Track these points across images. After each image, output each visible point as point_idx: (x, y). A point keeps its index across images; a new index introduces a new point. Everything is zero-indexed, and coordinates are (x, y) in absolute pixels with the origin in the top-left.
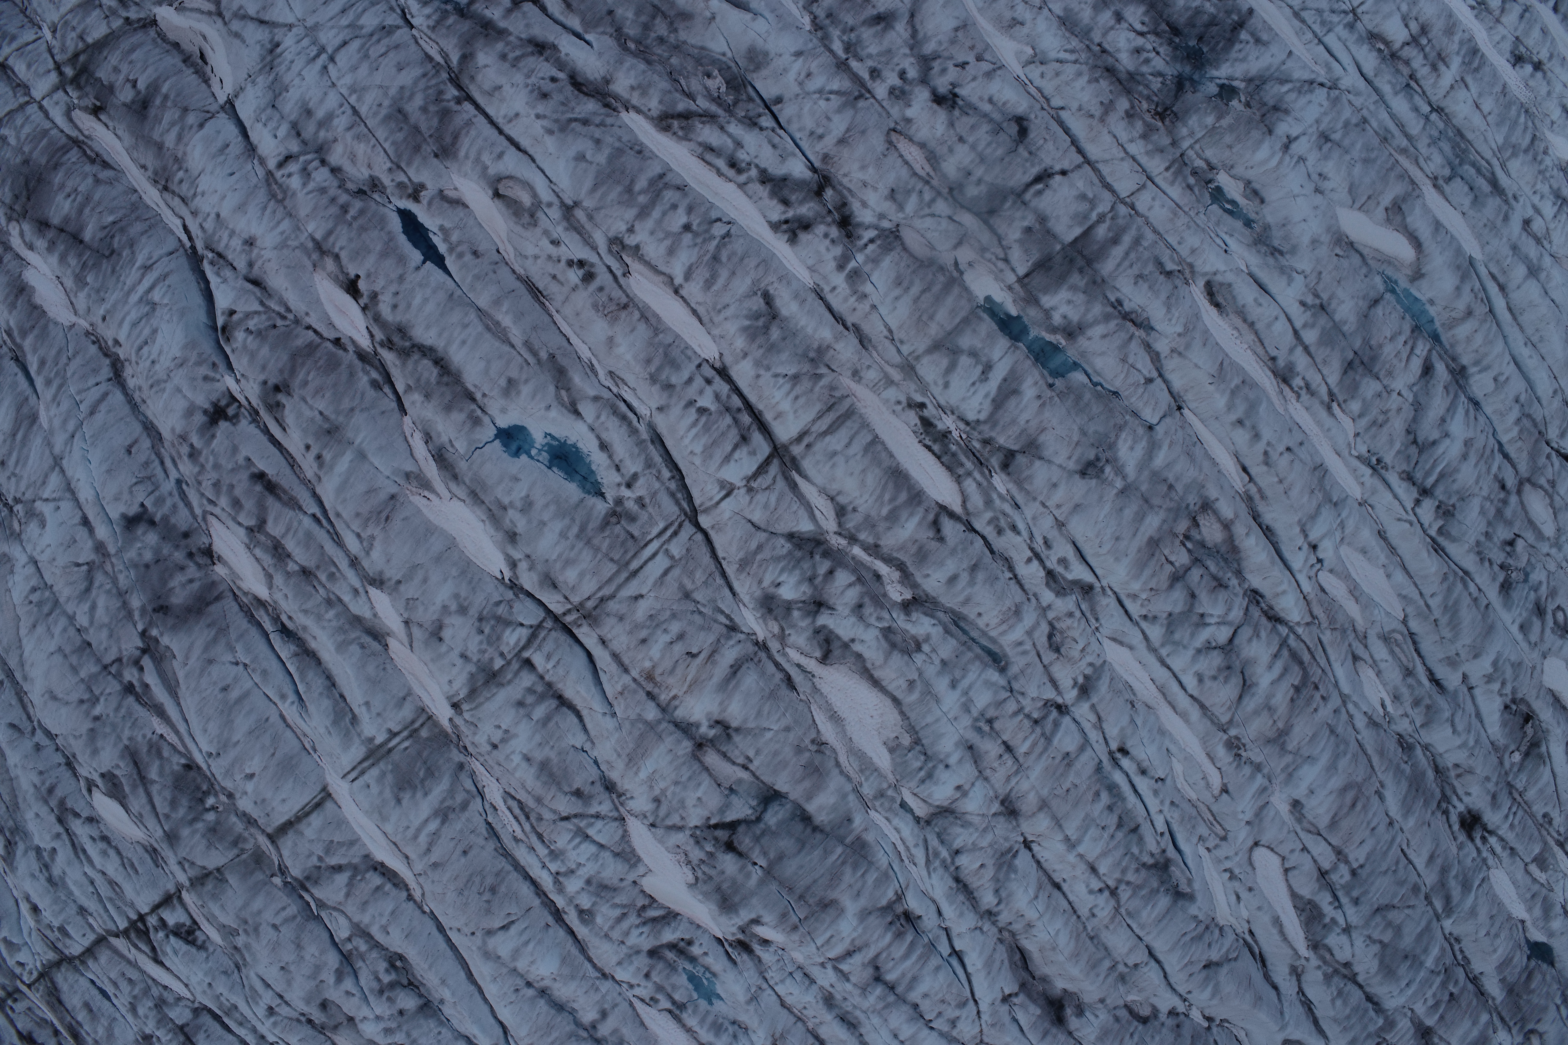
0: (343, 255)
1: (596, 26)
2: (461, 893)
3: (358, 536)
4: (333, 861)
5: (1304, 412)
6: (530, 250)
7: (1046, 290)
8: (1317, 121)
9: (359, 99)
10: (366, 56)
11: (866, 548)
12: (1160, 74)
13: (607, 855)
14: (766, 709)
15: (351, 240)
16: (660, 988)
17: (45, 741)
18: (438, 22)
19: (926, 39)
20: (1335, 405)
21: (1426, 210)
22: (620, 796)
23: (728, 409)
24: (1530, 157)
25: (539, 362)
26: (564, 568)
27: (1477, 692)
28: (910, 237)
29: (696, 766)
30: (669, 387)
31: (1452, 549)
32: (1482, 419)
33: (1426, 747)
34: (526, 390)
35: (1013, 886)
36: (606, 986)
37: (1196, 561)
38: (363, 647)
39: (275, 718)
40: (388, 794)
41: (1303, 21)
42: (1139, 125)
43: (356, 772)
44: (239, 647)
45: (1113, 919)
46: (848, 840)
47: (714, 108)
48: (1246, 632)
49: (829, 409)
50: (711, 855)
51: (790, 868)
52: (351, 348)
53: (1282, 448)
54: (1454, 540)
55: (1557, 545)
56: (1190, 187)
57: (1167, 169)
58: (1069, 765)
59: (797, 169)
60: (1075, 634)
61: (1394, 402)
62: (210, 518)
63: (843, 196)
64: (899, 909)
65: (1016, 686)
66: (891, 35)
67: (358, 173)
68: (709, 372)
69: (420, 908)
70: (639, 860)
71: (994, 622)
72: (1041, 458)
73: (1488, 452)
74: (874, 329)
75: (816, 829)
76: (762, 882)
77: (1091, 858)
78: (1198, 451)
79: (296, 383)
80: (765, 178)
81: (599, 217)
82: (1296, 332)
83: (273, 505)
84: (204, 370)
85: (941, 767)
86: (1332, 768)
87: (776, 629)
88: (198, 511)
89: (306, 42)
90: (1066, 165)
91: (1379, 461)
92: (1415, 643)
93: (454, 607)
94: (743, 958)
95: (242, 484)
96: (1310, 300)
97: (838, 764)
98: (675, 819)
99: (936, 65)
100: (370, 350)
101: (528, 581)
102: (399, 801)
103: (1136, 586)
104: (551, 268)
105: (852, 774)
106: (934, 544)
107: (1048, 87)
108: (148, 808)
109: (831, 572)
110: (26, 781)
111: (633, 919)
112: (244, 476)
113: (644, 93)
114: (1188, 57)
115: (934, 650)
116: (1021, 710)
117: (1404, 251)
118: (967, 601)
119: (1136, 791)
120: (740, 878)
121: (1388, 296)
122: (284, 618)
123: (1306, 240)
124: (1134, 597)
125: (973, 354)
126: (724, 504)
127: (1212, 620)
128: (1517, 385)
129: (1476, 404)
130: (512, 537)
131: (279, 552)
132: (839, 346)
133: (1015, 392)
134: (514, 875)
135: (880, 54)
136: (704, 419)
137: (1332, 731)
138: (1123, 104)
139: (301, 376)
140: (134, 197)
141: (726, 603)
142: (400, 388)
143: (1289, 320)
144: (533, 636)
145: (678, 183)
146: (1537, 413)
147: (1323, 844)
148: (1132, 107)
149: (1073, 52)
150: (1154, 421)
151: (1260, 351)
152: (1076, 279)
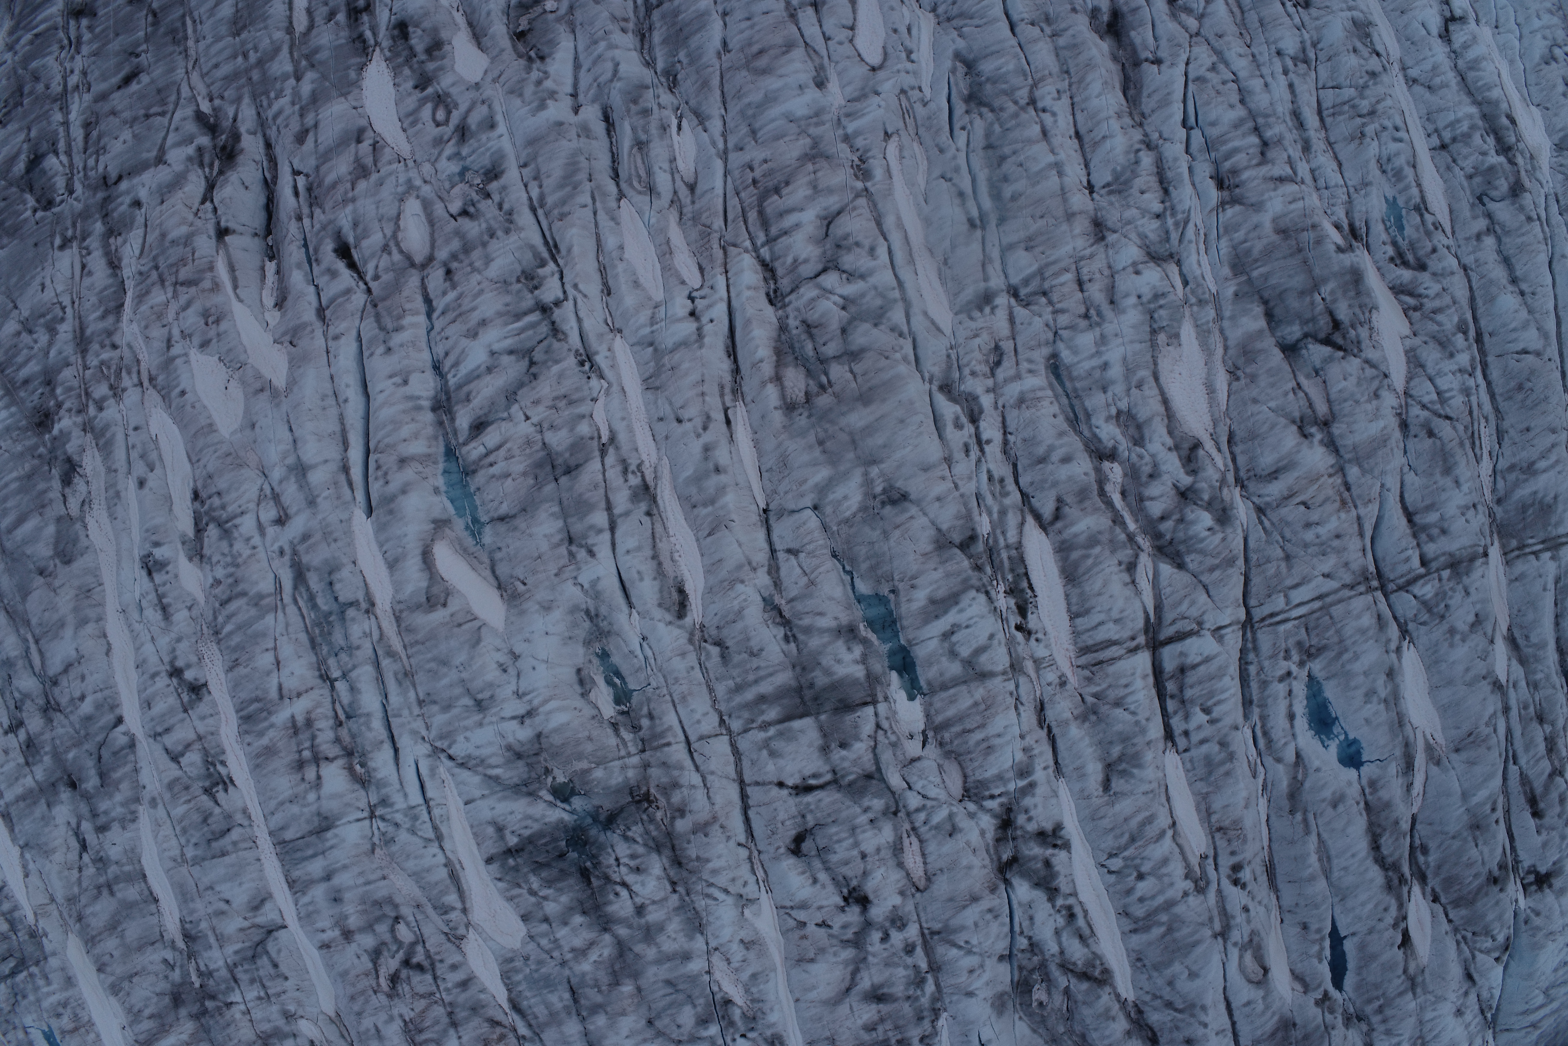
0: (1400, 971)
2: (1544, 398)
3: (1495, 732)
5: (641, 448)
6: (1262, 911)
7: (855, 682)
8: (480, 725)
11: (1123, 524)
12: (626, 838)
13: (1431, 371)
14: (1265, 428)
15: (1389, 982)
16: (1428, 234)
19: (846, 963)
20: (604, 439)
21: (397, 587)
22: (1400, 415)
23: (1183, 702)
24: (239, 589)
25: (1305, 813)
26: (1368, 629)
27: (569, 89)
28: (956, 785)
29: (1336, 408)
30: (1223, 744)
31: (538, 241)
32: (440, 350)
33: (650, 64)
34: (1327, 794)
35: (1122, 159)
36: (1467, 260)
37: (823, 361)
38: (1527, 637)
40: (1560, 508)
41: (435, 828)
42: (676, 798)
45: (1042, 79)
46: (1244, 278)
47: (1056, 973)
48: (807, 270)
49: (1101, 662)
50: (1353, 326)
51: (1299, 281)
52: (1428, 889)
53: (687, 426)
54: (532, 248)
55: (410, 187)
56: (651, 716)
57: (668, 744)
58: (1030, 239)
59: (1023, 890)
60: (977, 355)
61: (538, 414)
63: (996, 848)
64: (1226, 193)
65: (1050, 335)
66: (878, 979)
67: (1354, 1036)
68: (1182, 742)
70: (1407, 352)
71: (1046, 403)
72: (939, 530)
73: (450, 316)
74: (1029, 715)
75: (1265, 302)
76: (1325, 281)
77: (1043, 146)
78: (770, 461)
79: (1482, 879)
80: (1052, 893)
81: (1204, 918)
82: (613, 528)
83: (1538, 786)
84: (1536, 921)
85: (1145, 299)
86: (770, 99)
87: (1225, 491)
90: (775, 791)
91: (582, 364)
92: (616, 170)
93: (1458, 637)
94: (1359, 224)
95: (1551, 815)
96: (582, 554)
97: (1226, 348)
98: (1370, 372)
99: (849, 934)
100: (1415, 881)
101: (1393, 631)
102: (1555, 498)
103: (903, 369)
104: (1255, 889)
105: (1217, 334)
106: (1069, 499)
107: (745, 871)
109: (1163, 518)
111: (1429, 305)
112: (1547, 821)
113: (1108, 1010)
114: (586, 843)
115: (1108, 406)
116: (1055, 312)
117: (445, 557)
118: (1061, 434)
119: (974, 181)
120: (1338, 295)
121: (484, 518)
123: (557, 614)
124: (905, 359)
125: (953, 654)
126: (1225, 622)
127: (836, 298)
128: (378, 366)
129: (437, 367)
130: (1391, 674)
131: (1551, 746)
132: (1067, 715)
133: (933, 601)
134: (1498, 390)
135: (896, 965)
136: (1210, 703)
137: (754, 132)
138: (682, 825)
139: (1476, 884)
141: (1257, 535)
142: (1408, 839)
143: (613, 545)
144: (1410, 583)
145: (1124, 920)
146: (369, 328)
147: (807, 33)
148: (673, 818)
149: (708, 896)
150: (809, 512)
151: (659, 528)
152: (821, 680)
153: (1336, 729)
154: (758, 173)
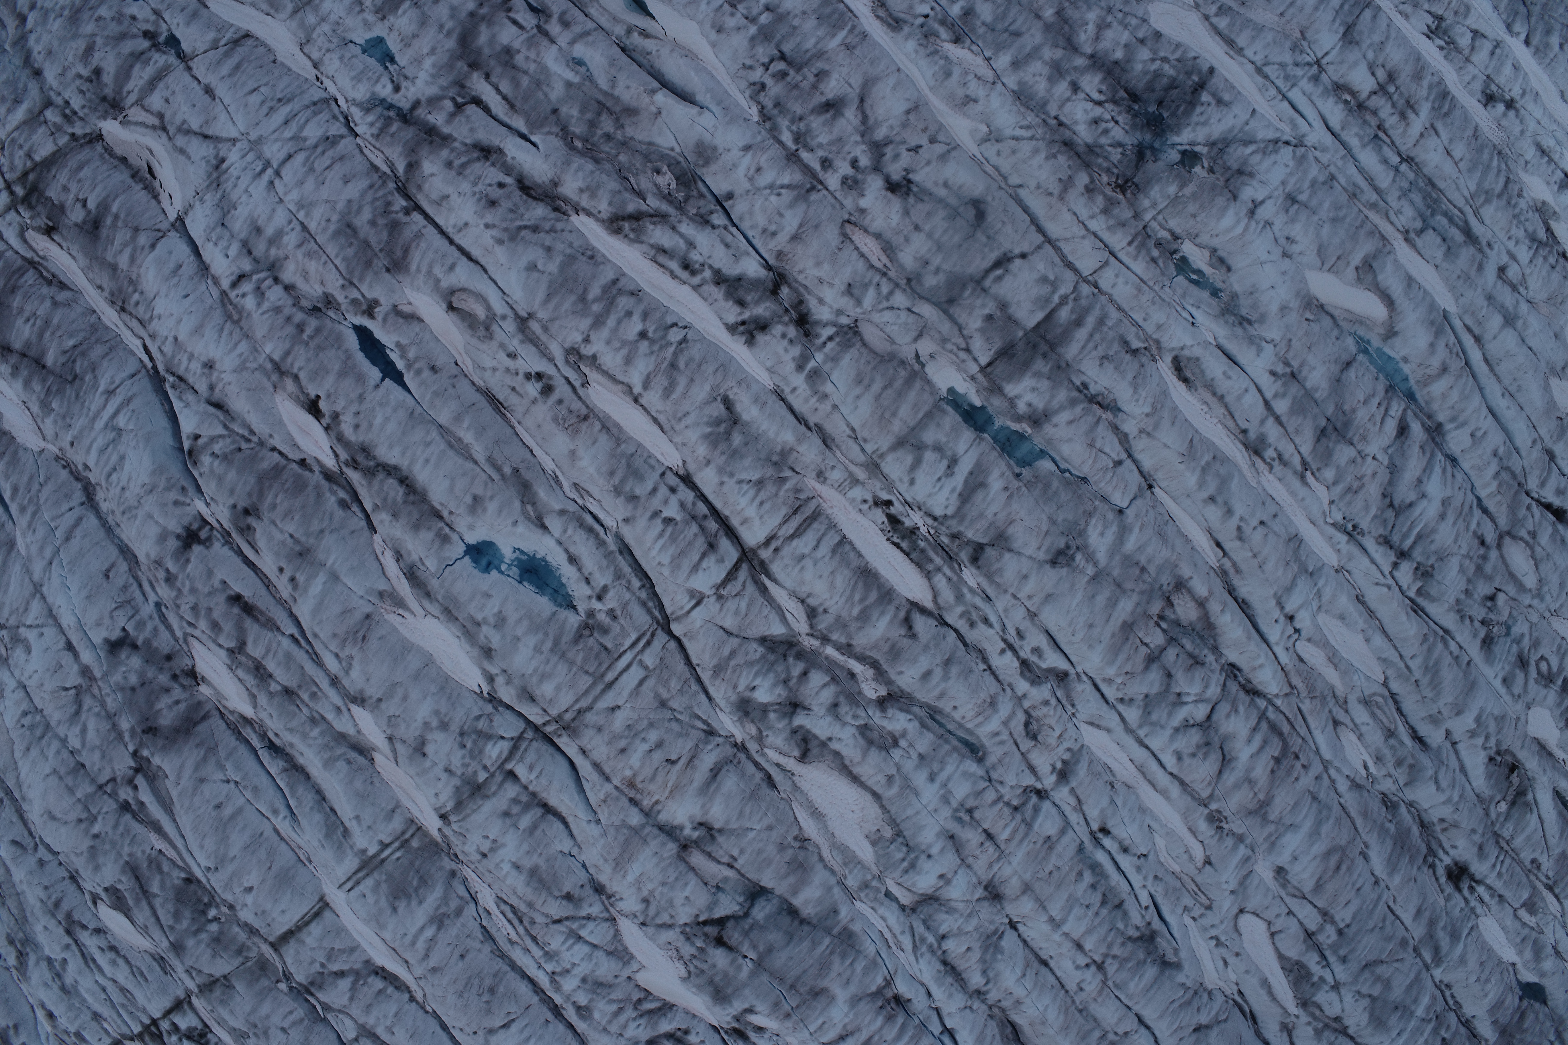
0: (302, 375)
1: (542, 126)
2: (460, 996)
3: (337, 656)
4: (335, 967)
5: (1277, 484)
6: (488, 363)
7: (1009, 378)
8: (1283, 183)
9: (307, 215)
10: (312, 170)
11: (839, 648)
12: (1119, 144)
13: (600, 954)
14: (748, 809)
15: (308, 360)
17: (47, 857)
18: (382, 130)
19: (878, 124)
20: (1308, 474)
21: (1398, 265)
22: (609, 897)
23: (693, 517)
24: (1504, 201)
25: (503, 477)
26: (540, 681)
27: (1460, 747)
28: (868, 332)
29: (682, 867)
30: (633, 498)
31: (1432, 608)
32: (1459, 476)
33: (1410, 804)
34: (492, 507)
35: (1000, 966)
37: (1172, 640)
38: (349, 762)
39: (269, 833)
40: (383, 903)
41: (1266, 77)
42: (1100, 200)
43: (352, 882)
44: (229, 766)
45: (1101, 992)
46: (835, 931)
47: (665, 207)
48: (1224, 708)
49: (795, 512)
50: (701, 950)
51: (779, 960)
52: (316, 469)
53: (1255, 522)
54: (1433, 600)
55: (1540, 596)
56: (1154, 260)
57: (1130, 243)
58: (1050, 848)
59: (752, 268)
60: (1052, 721)
61: (1369, 466)
62: (192, 641)
63: (799, 294)
64: (889, 994)
65: (994, 775)
66: (841, 123)
67: (312, 290)
68: (673, 480)
69: (423, 1008)
70: (632, 957)
71: (970, 714)
72: (1010, 550)
73: (1466, 509)
74: (837, 428)
75: (803, 921)
76: (753, 974)
77: (1076, 936)
78: (1170, 530)
79: (265, 507)
80: (719, 279)
81: (554, 328)
82: (1266, 403)
83: (252, 628)
84: (173, 495)
85: (923, 857)
86: (1315, 833)
87: (754, 731)
88: (179, 634)
89: (250, 157)
90: (1025, 247)
91: (1355, 527)
92: (1396, 702)
93: (435, 723)
95: (219, 607)
96: (1280, 369)
97: (821, 859)
98: (665, 918)
99: (889, 151)
100: (335, 469)
101: (506, 694)
102: (395, 909)
103: (1111, 672)
104: (509, 381)
105: (836, 867)
106: (906, 642)
107: (1005, 165)
108: (153, 920)
109: (805, 673)
110: (33, 896)
111: (630, 1013)
112: (221, 598)
113: (593, 195)
114: (1148, 124)
115: (911, 745)
116: (1000, 798)
117: (1376, 309)
118: (942, 695)
119: (1118, 868)
120: (731, 971)
121: (1361, 357)
122: (271, 735)
123: (1274, 308)
124: (1110, 681)
125: (938, 448)
126: (694, 613)
127: (1189, 699)
128: (1496, 439)
129: (1454, 461)
130: (488, 652)
131: (260, 672)
132: (802, 449)
133: (982, 485)
134: (512, 976)
135: (830, 143)
136: (670, 529)
137: (1314, 798)
138: (1083, 179)
139: (269, 498)
140: (93, 318)
141: (703, 708)
142: (368, 506)
143: (1259, 391)
144: (514, 748)
145: (632, 287)
146: (1516, 464)
147: (1309, 907)
148: (1092, 181)
149: (1028, 127)
150: (1124, 505)
151: (1231, 424)
152: (1040, 365)
153: (515, 572)
154: (1298, 765)
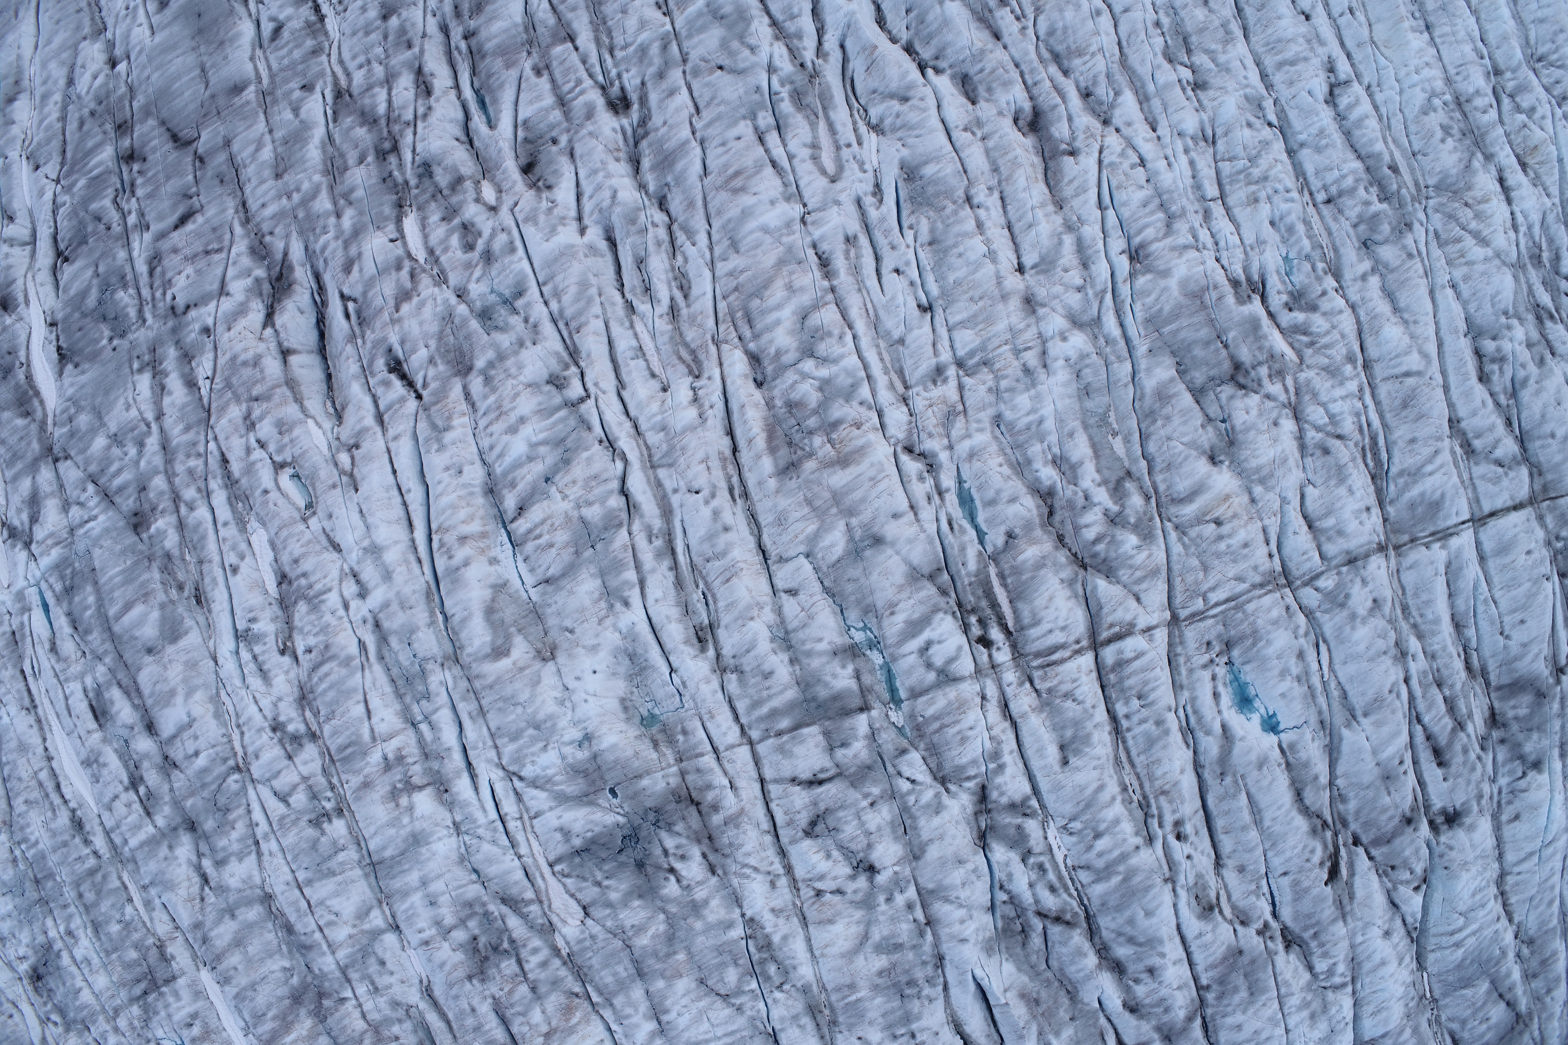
0: (1329, 903)
1: (1087, 1013)
2: (1426, 412)
3: (1398, 697)
7: (850, 693)
8: (545, 751)
9: (1275, 1015)
12: (672, 833)
13: (1323, 399)
14: (1178, 460)
15: (1322, 911)
23: (1122, 691)
24: (330, 653)
25: (1234, 776)
26: (1278, 620)
27: (574, 215)
30: (1159, 723)
31: (559, 347)
32: (484, 445)
34: (1252, 758)
35: (1047, 243)
36: (1354, 297)
37: (805, 432)
38: (1423, 616)
39: (1495, 588)
40: (1447, 503)
42: (710, 797)
43: (1460, 528)
44: (1500, 647)
45: (976, 179)
46: (1156, 335)
48: (787, 359)
49: (1051, 664)
50: (1253, 367)
51: (1204, 333)
54: (557, 353)
56: (684, 733)
57: (700, 755)
58: (971, 319)
59: (1000, 852)
60: (933, 421)
61: (574, 493)
63: (975, 820)
64: (1137, 265)
65: (994, 399)
66: (886, 933)
67: (1295, 960)
71: (992, 456)
72: (911, 566)
74: (994, 711)
75: (1175, 354)
76: (1226, 330)
77: (978, 238)
79: (1397, 821)
80: (1025, 853)
81: (1154, 867)
82: (642, 583)
83: (1442, 740)
84: (1448, 854)
85: (1071, 362)
86: (746, 215)
90: (790, 786)
91: (606, 449)
92: (620, 280)
93: (1358, 621)
94: (1256, 278)
95: (1456, 765)
96: (618, 606)
98: (1269, 404)
99: (859, 899)
101: (1301, 620)
103: (869, 436)
104: (1197, 840)
106: (1017, 533)
109: (1097, 541)
111: (1320, 341)
113: (1080, 948)
114: (638, 839)
115: (1044, 452)
116: (997, 378)
118: (1007, 480)
119: (921, 272)
120: (1240, 341)
123: (601, 655)
124: (872, 427)
126: (1153, 624)
127: (813, 381)
128: (434, 462)
129: (484, 460)
132: (1027, 708)
133: (910, 623)
135: (900, 921)
136: (1143, 691)
137: (735, 245)
138: (717, 820)
139: (1392, 825)
142: (1327, 791)
143: (643, 597)
144: (1313, 579)
146: (423, 428)
147: (772, 153)
148: (708, 814)
149: (743, 875)
150: (803, 559)
152: (822, 694)
153: (1257, 705)
154: (739, 281)
